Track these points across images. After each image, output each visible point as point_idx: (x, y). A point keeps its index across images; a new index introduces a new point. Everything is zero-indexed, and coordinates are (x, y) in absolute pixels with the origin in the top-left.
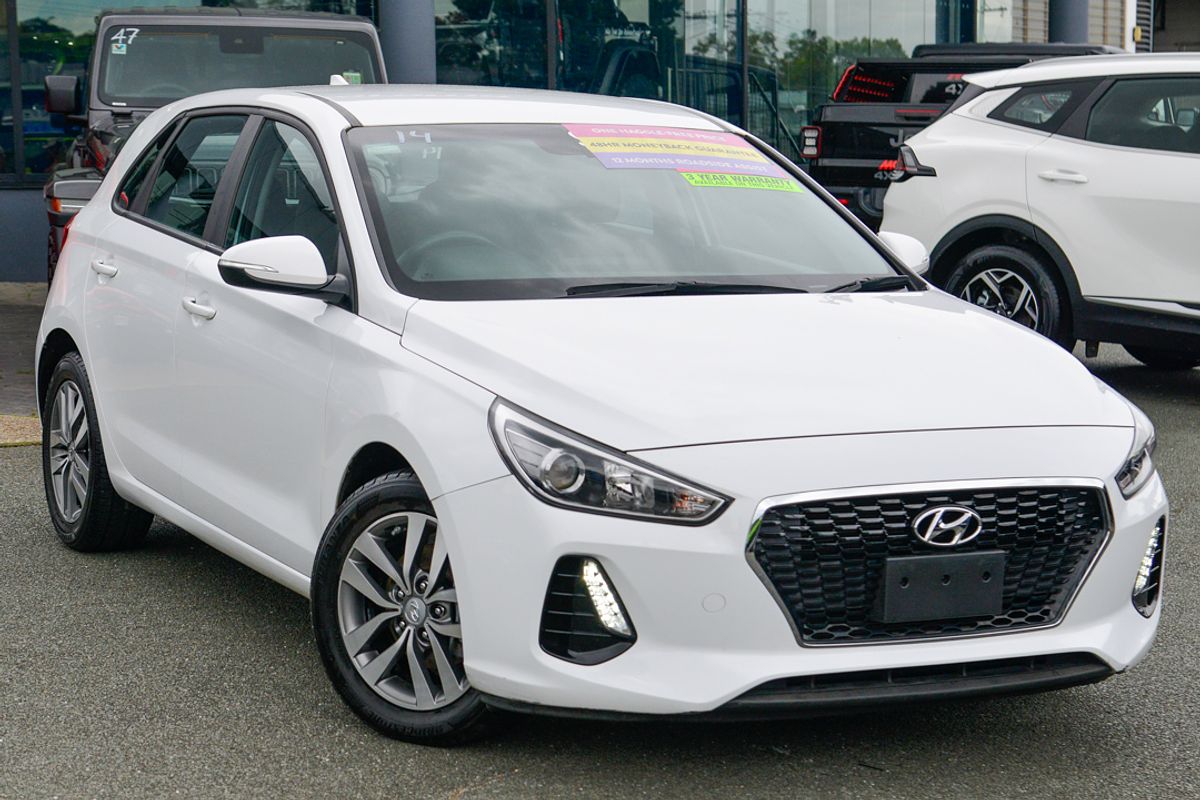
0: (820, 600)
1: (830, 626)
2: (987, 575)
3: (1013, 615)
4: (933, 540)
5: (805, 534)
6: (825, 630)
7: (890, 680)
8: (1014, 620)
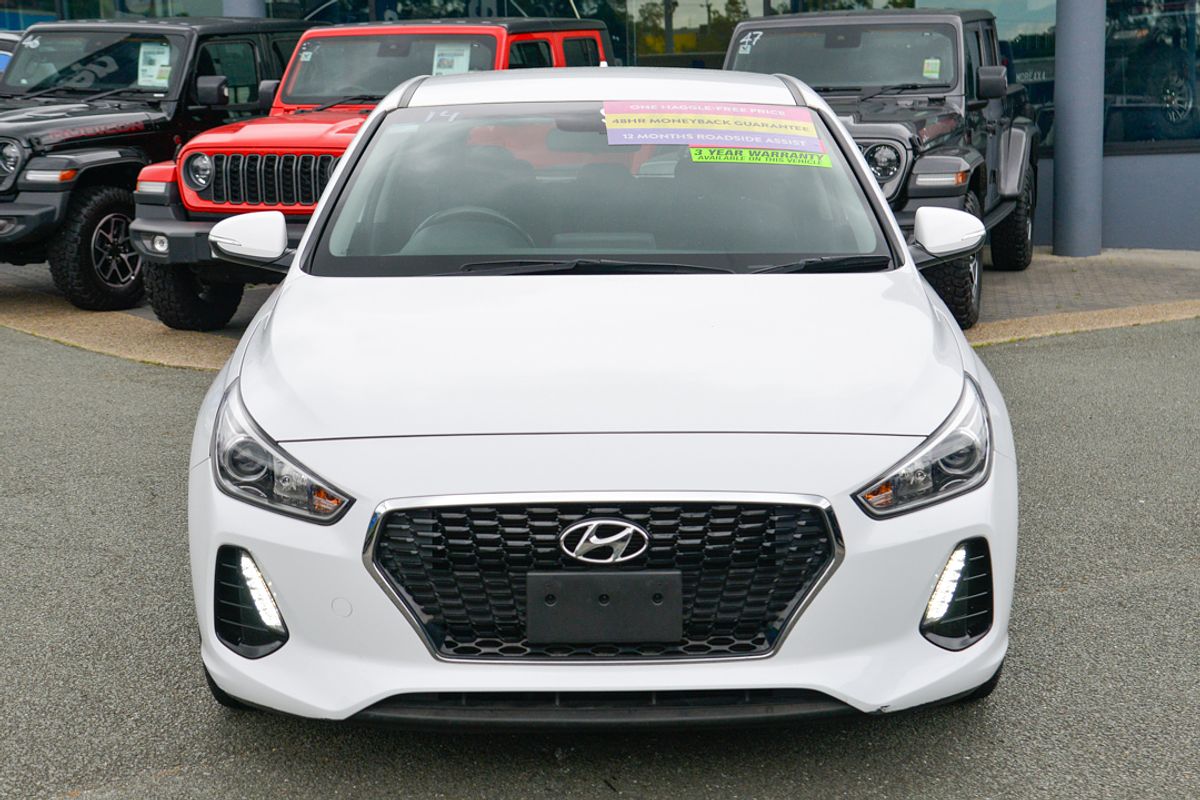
0: (462, 612)
1: (479, 640)
2: (657, 597)
3: (713, 643)
4: (585, 556)
5: (437, 541)
6: (473, 645)
7: (557, 703)
8: (714, 648)
